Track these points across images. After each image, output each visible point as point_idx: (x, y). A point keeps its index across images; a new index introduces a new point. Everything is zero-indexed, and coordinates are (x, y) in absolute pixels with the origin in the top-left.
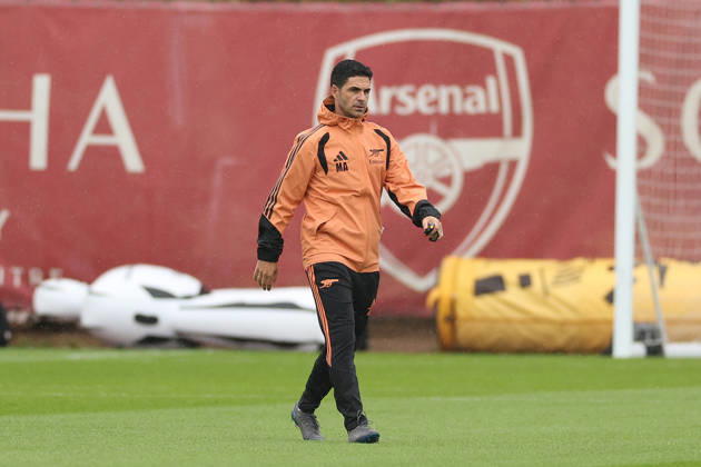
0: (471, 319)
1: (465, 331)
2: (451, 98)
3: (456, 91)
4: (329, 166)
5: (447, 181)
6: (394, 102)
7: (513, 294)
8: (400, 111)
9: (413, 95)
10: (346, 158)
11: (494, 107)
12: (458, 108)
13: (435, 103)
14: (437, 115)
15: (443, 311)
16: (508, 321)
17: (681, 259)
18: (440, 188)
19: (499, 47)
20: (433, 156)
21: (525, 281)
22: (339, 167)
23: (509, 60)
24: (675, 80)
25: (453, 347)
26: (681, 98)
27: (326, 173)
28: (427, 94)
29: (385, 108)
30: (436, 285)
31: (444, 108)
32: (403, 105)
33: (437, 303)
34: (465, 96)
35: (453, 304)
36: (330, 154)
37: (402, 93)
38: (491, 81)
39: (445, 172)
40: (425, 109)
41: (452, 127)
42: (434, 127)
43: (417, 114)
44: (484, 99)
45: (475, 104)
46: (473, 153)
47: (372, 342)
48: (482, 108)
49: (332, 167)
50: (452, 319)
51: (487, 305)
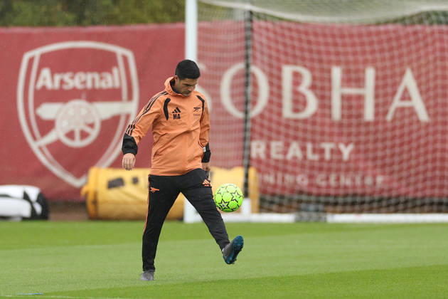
0: (106, 202)
1: (103, 209)
2: (93, 80)
3: (96, 76)
4: (169, 116)
5: (92, 126)
6: (62, 82)
7: (129, 188)
8: (65, 87)
9: (72, 78)
10: (180, 111)
11: (117, 85)
12: (97, 85)
13: (84, 83)
14: (85, 90)
15: (90, 198)
16: (126, 203)
17: (221, 167)
18: (88, 130)
19: (120, 51)
20: (84, 112)
21: (135, 181)
22: (175, 116)
23: (125, 59)
24: (217, 69)
25: (96, 218)
26: (220, 78)
27: (167, 119)
28: (80, 78)
29: (57, 85)
30: (86, 183)
31: (89, 85)
32: (67, 84)
33: (87, 194)
34: (101, 78)
35: (96, 194)
36: (170, 110)
37: (67, 77)
38: (115, 71)
39: (90, 121)
40: (79, 86)
41: (94, 95)
42: (84, 95)
43: (75, 89)
44: (112, 80)
45: (106, 83)
46: (106, 110)
47: (52, 215)
48: (110, 85)
49: (171, 116)
50: (95, 202)
51: (114, 194)
